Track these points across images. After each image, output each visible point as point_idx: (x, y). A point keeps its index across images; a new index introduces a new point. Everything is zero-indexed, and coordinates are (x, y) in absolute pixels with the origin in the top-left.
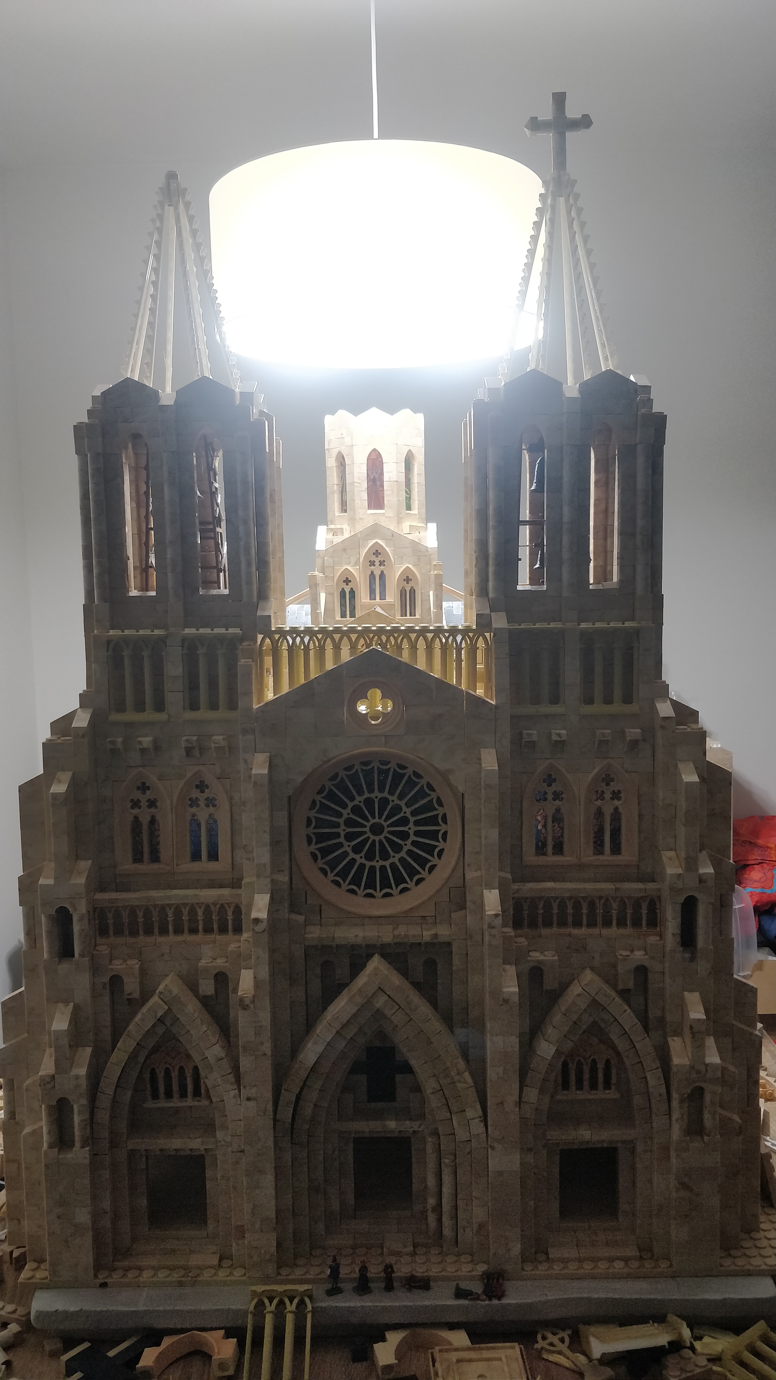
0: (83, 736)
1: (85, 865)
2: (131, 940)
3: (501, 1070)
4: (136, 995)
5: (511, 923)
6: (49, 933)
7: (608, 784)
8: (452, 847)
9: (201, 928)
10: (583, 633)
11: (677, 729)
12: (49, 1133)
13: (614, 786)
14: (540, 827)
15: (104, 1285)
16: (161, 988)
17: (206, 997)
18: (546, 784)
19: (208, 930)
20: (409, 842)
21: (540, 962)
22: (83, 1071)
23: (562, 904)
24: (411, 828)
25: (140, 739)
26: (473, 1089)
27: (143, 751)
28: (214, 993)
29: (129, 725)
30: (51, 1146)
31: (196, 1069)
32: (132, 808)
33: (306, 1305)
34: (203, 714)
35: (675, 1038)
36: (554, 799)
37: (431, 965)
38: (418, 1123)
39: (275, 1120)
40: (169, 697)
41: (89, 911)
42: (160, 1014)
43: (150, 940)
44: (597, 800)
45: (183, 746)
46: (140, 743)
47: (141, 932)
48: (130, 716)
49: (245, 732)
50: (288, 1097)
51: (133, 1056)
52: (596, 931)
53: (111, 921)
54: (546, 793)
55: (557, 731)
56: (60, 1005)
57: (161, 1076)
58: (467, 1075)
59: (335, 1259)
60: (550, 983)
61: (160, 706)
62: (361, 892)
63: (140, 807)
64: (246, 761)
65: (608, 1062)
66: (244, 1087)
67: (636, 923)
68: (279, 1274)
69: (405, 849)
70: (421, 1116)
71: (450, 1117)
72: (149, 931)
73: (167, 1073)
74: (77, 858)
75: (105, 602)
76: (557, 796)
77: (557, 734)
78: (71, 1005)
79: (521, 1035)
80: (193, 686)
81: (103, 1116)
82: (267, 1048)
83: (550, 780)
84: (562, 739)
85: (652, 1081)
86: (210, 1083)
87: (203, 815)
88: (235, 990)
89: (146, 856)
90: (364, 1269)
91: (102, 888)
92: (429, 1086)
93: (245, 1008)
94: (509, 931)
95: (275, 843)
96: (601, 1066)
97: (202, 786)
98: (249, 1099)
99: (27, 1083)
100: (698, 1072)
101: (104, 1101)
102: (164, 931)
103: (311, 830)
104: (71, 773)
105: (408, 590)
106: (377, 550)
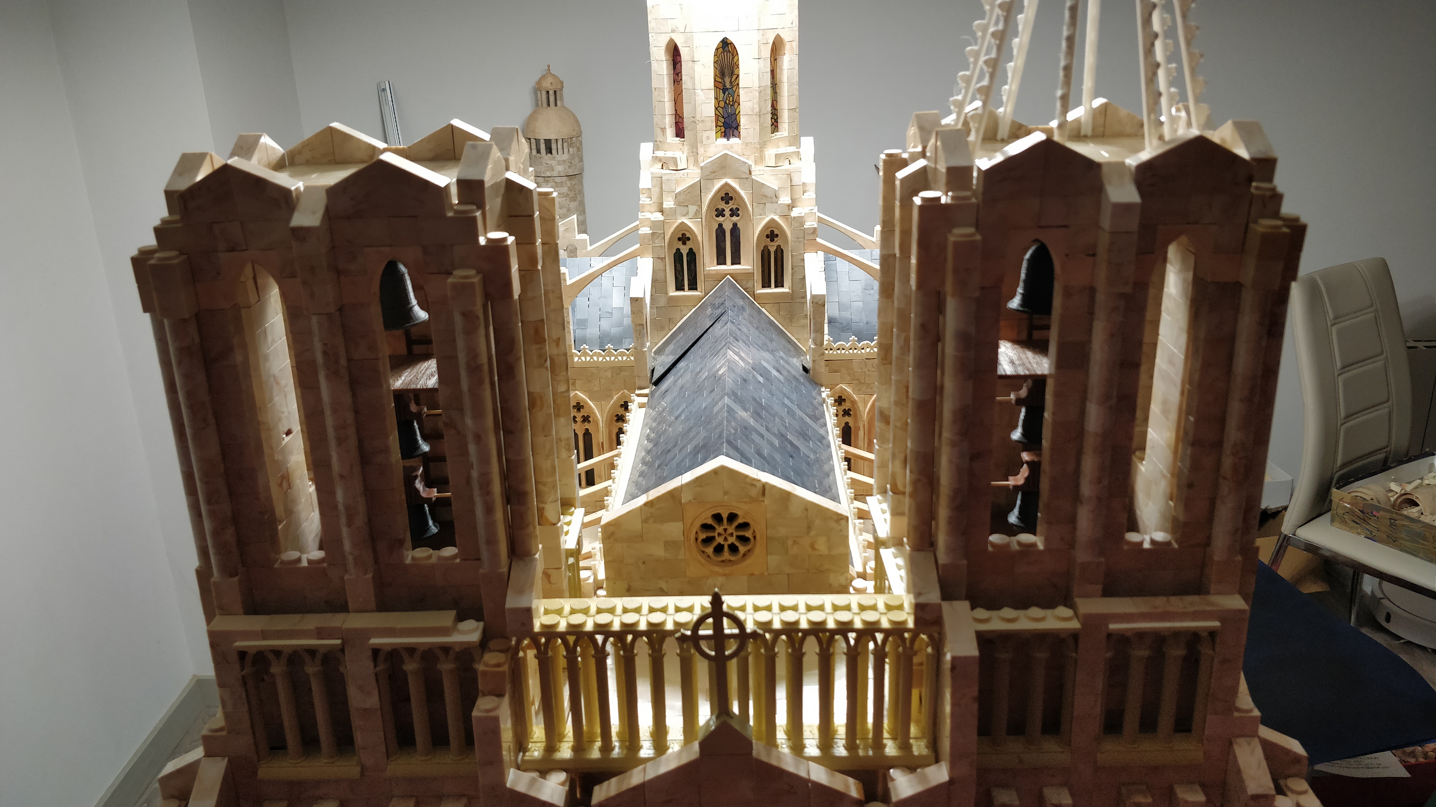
29: (293, 782)
34: (423, 762)
40: (360, 738)
48: (293, 767)
61: (345, 746)
75: (232, 576)
77: (1052, 794)
105: (772, 250)
106: (727, 194)
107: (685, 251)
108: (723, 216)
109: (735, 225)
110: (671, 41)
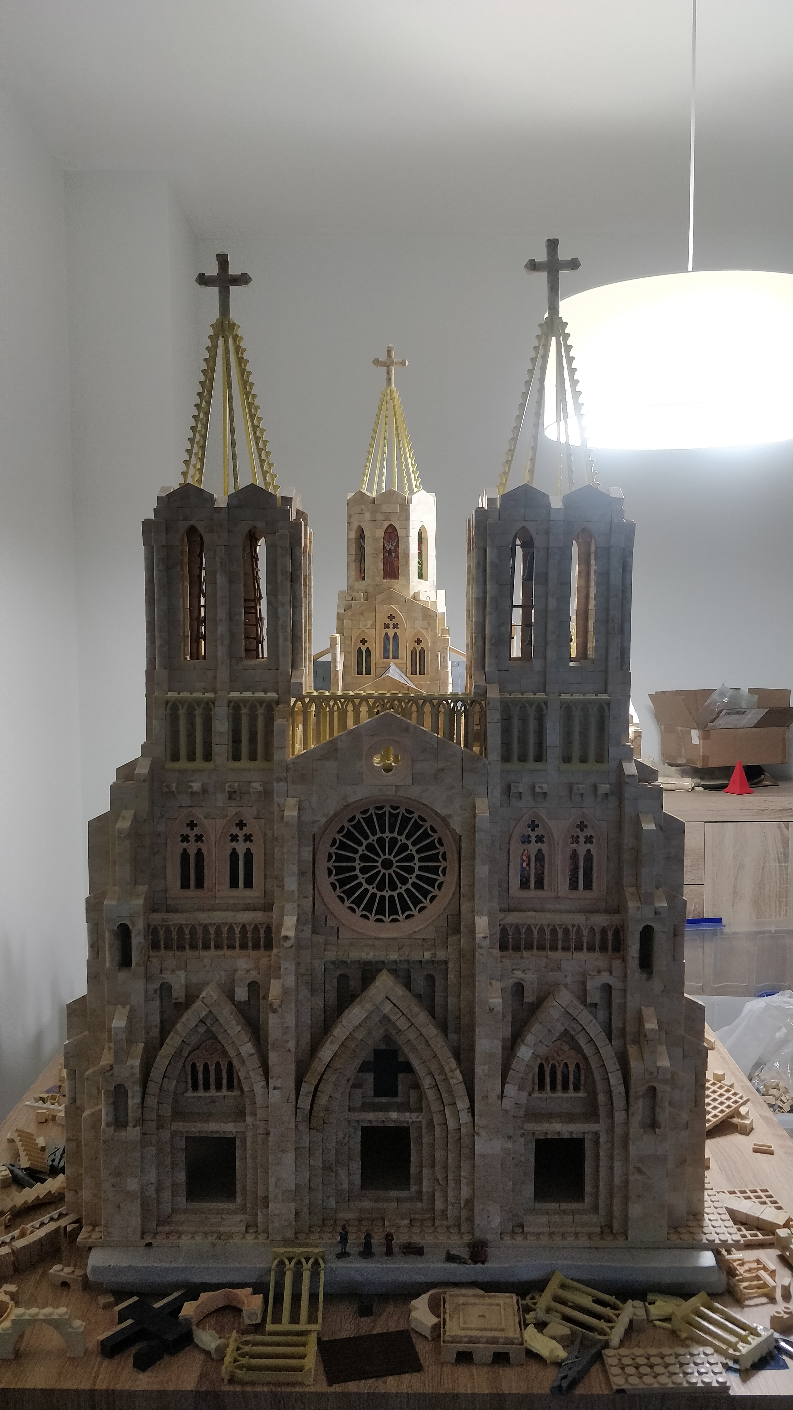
0: (144, 781)
1: (143, 888)
2: (179, 953)
3: (486, 1068)
4: (182, 1000)
5: (498, 946)
6: (111, 946)
7: (582, 830)
8: (449, 880)
9: (237, 945)
10: (562, 703)
11: (639, 785)
12: (107, 1114)
13: (588, 832)
14: (524, 865)
15: (149, 1245)
16: (204, 994)
17: (240, 1003)
18: (530, 829)
19: (243, 946)
20: (414, 876)
21: (521, 979)
22: (137, 1062)
23: (542, 930)
24: (416, 864)
25: (191, 784)
26: (463, 1084)
27: (193, 794)
28: (247, 999)
29: (181, 771)
30: (108, 1125)
31: (230, 1064)
32: (182, 841)
33: (320, 1265)
34: (244, 763)
35: (633, 1046)
36: (537, 842)
37: (431, 979)
38: (417, 1114)
39: (296, 1108)
40: (216, 749)
41: (144, 928)
42: (203, 1014)
43: (195, 953)
44: (572, 843)
45: (226, 791)
46: (191, 787)
47: (187, 947)
48: (183, 764)
49: (279, 780)
50: (307, 1088)
51: (179, 1052)
52: (569, 954)
53: (162, 937)
54: (529, 836)
55: (540, 785)
56: (119, 1007)
57: (200, 1068)
58: (458, 1073)
59: (344, 1228)
60: (529, 997)
61: (208, 756)
62: (372, 917)
63: (188, 841)
64: (279, 805)
65: (577, 1066)
66: (272, 1078)
67: (603, 948)
68: (296, 1238)
69: (411, 881)
70: (420, 1109)
71: (443, 1109)
72: (193, 947)
73: (206, 1066)
74: (136, 883)
75: (165, 669)
76: (540, 839)
77: (539, 787)
78: (128, 1006)
79: (504, 1040)
80: (236, 740)
81: (151, 1101)
82: (292, 1045)
83: (533, 826)
84: (544, 791)
85: (613, 1081)
86: (242, 1074)
87: (241, 848)
88: (266, 997)
89: (192, 883)
90: (368, 1237)
91: (154, 910)
92: (426, 1082)
93: (275, 1011)
94: (496, 952)
95: (302, 874)
96: (572, 1068)
97: (241, 825)
98: (275, 1088)
99: (87, 1073)
100: (651, 1074)
101: (153, 1088)
102: (206, 947)
103: (331, 864)
104: (133, 812)
105: (418, 651)
106: (391, 615)
107: (364, 649)
108: (389, 628)
109: (396, 634)
110: (360, 526)
